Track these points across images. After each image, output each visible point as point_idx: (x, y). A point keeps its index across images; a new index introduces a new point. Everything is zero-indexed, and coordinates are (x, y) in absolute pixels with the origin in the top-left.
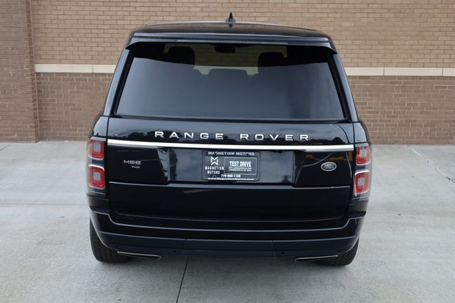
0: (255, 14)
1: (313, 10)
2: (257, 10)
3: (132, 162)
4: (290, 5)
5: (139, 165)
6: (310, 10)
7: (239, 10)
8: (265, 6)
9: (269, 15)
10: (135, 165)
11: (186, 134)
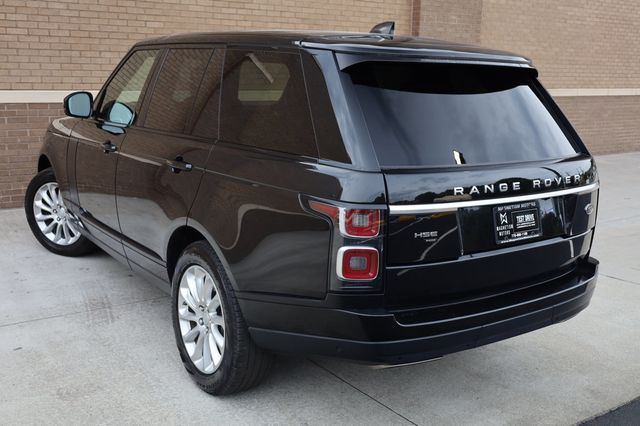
0: (145, 18)
1: (219, 16)
2: (148, 11)
3: (425, 234)
4: (191, 8)
5: (434, 238)
6: (216, 16)
7: (123, 10)
8: (158, 6)
9: (164, 19)
10: (430, 237)
11: (486, 187)
